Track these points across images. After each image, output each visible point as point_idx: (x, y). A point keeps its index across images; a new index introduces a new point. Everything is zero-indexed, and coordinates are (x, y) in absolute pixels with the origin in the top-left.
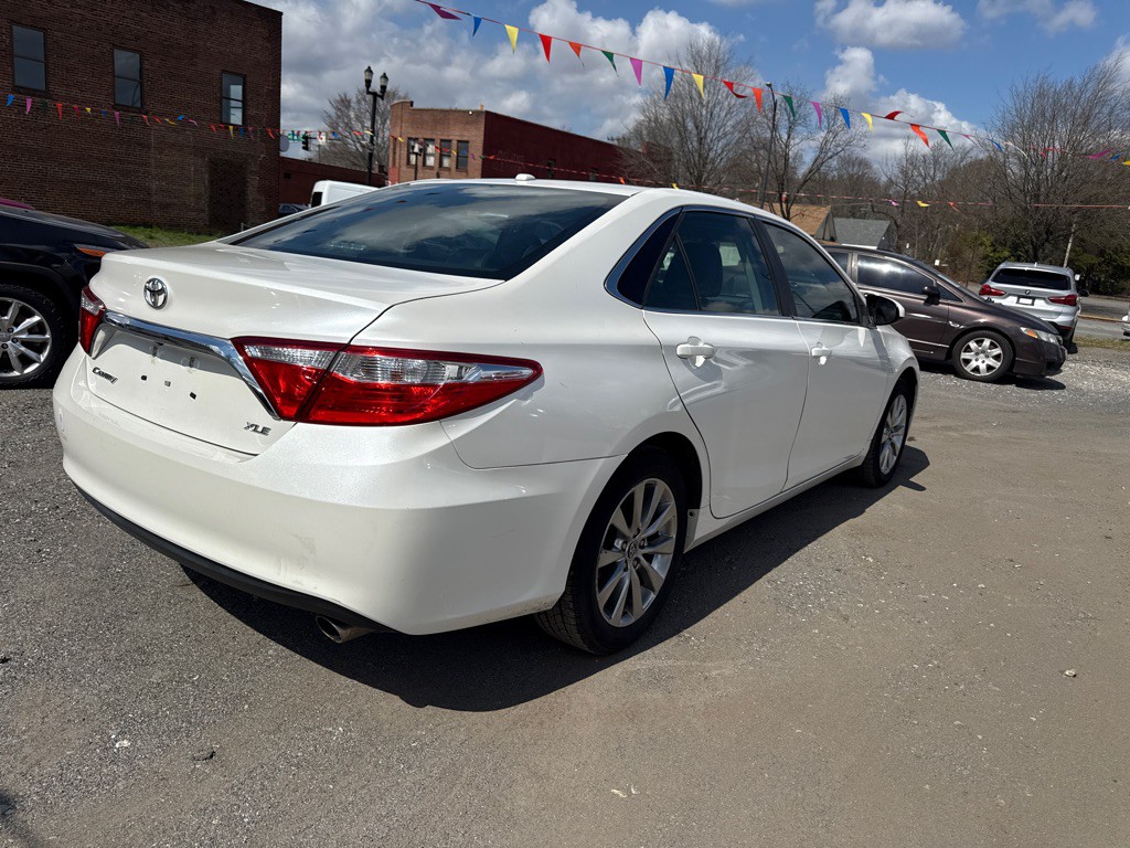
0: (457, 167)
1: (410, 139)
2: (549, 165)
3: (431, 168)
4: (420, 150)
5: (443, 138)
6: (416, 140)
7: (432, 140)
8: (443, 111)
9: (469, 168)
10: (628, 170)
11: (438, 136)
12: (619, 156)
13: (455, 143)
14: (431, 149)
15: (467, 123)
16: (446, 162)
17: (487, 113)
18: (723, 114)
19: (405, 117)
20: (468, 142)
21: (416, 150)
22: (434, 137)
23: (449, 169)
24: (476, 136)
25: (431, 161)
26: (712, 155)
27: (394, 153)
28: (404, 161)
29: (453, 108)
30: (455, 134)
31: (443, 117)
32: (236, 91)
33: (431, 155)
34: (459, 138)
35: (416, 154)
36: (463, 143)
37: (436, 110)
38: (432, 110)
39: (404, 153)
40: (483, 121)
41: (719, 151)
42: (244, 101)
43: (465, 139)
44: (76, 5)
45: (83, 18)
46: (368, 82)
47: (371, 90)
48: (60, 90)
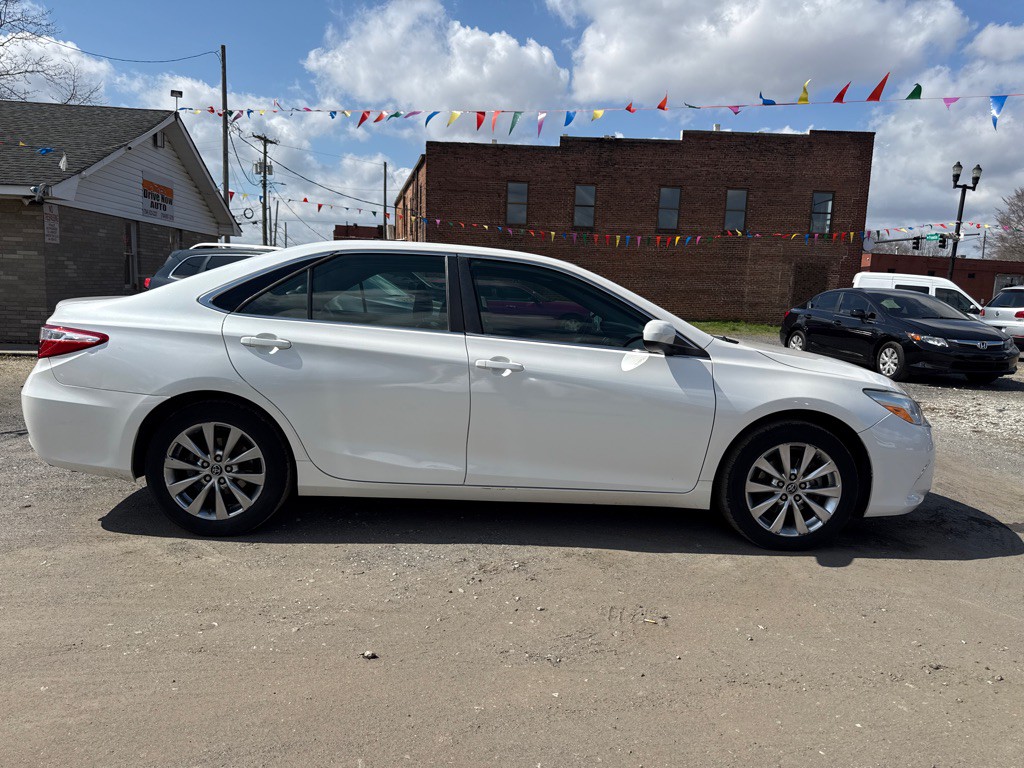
42: (832, 213)
44: (704, 165)
45: (708, 173)
46: (956, 177)
47: (958, 183)
48: (686, 227)
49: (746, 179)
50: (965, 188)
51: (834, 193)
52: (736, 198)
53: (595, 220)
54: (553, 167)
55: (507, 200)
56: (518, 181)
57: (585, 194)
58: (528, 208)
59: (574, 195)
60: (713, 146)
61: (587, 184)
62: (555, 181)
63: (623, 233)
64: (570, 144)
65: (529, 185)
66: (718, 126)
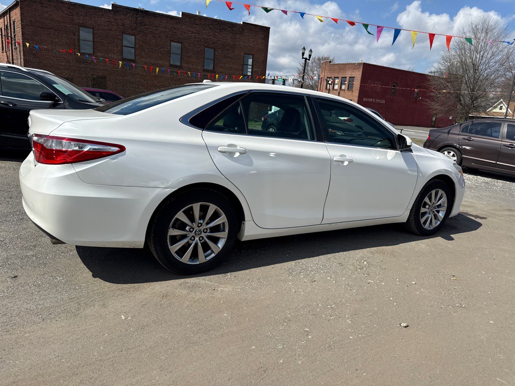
0: (348, 89)
1: (328, 77)
2: (394, 86)
3: (336, 90)
4: (332, 82)
5: (343, 76)
6: (330, 78)
7: (338, 78)
8: (343, 64)
9: (354, 89)
10: (434, 86)
11: (340, 76)
12: (429, 80)
13: (348, 78)
14: (337, 81)
15: (355, 69)
16: (343, 87)
17: (364, 64)
18: (489, 56)
19: (327, 68)
20: (354, 77)
21: (330, 82)
22: (339, 76)
23: (344, 90)
24: (358, 75)
25: (336, 87)
26: (481, 78)
27: (321, 84)
28: (325, 88)
29: (349, 63)
30: (348, 74)
31: (344, 67)
32: (250, 61)
33: (336, 84)
34: (350, 76)
35: (330, 84)
36: (352, 78)
37: (341, 64)
38: (339, 64)
39: (325, 84)
40: (362, 67)
41: (485, 75)
42: (252, 66)
43: (353, 76)
44: (193, 32)
45: (195, 37)
46: (303, 54)
47: (304, 57)
48: (185, 65)
49: (214, 43)
50: (306, 59)
51: (253, 55)
52: (209, 53)
53: (135, 55)
54: (108, 21)
55: (79, 37)
56: (86, 27)
57: (129, 40)
58: (94, 44)
59: (122, 40)
60: (197, 23)
61: (130, 34)
62: (110, 30)
63: (160, 66)
64: (118, 9)
65: (93, 30)
66: (199, 12)
